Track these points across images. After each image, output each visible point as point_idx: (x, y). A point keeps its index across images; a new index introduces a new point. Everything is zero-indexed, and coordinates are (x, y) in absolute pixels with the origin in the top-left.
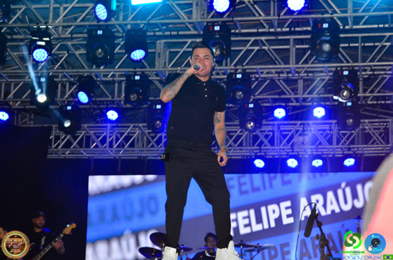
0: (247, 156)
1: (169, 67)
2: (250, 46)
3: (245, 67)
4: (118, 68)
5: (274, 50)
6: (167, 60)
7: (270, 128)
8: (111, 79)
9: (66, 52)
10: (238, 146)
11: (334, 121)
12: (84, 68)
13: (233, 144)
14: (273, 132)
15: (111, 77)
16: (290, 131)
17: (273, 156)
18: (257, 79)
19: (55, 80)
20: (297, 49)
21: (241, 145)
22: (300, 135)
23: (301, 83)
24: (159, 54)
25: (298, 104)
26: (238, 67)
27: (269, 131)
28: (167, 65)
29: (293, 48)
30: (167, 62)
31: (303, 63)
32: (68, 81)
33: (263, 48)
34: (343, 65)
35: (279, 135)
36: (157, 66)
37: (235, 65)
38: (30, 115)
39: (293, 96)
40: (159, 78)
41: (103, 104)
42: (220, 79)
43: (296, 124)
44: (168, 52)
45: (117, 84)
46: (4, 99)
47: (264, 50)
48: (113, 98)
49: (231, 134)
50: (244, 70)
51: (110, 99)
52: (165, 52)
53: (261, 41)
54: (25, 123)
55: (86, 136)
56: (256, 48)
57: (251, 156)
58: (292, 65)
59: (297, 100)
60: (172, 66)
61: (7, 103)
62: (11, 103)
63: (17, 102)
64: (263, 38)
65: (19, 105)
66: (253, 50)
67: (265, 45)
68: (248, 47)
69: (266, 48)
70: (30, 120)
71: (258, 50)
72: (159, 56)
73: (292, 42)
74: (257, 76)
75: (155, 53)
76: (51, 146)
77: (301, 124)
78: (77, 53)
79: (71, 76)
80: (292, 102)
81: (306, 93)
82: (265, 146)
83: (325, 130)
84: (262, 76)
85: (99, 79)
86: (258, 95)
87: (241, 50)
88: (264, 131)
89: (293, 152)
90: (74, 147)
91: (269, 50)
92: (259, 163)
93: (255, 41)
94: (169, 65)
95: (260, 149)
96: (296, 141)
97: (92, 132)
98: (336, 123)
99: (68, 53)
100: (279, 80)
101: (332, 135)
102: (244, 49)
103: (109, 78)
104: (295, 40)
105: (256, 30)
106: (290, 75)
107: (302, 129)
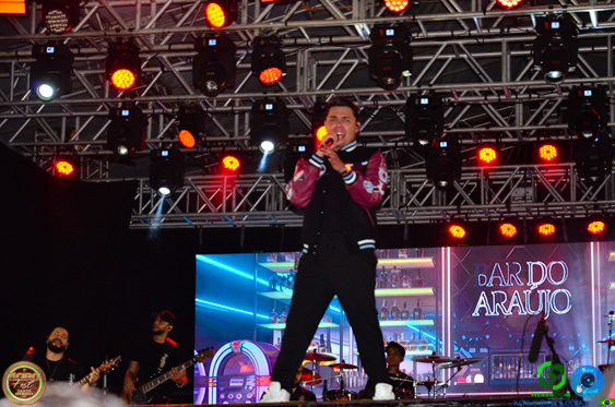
0: (438, 220)
1: (318, 90)
2: (441, 53)
3: (434, 87)
4: (239, 92)
5: (476, 58)
6: (314, 78)
7: (473, 176)
8: (230, 108)
9: (159, 69)
10: (424, 205)
11: (572, 165)
12: (188, 93)
13: (417, 202)
14: (478, 181)
15: (229, 105)
16: (505, 179)
17: (479, 218)
18: (451, 104)
19: (144, 111)
20: (512, 57)
21: (428, 203)
22: (519, 186)
23: (519, 109)
24: (302, 69)
25: (516, 140)
26: (422, 87)
27: (471, 181)
28: (314, 85)
29: (506, 57)
30: (314, 82)
31: (522, 80)
32: (163, 113)
33: (461, 56)
34: (583, 80)
35: (488, 187)
36: (299, 89)
37: (419, 85)
38: (104, 163)
39: (508, 128)
40: (302, 106)
41: (217, 146)
42: (396, 106)
43: (513, 170)
44: (314, 66)
45: (237, 117)
46: (66, 141)
47: (463, 59)
48: (231, 136)
49: (414, 186)
50: (432, 91)
51: (228, 138)
52: (310, 66)
53: (458, 45)
54: (97, 176)
55: (191, 194)
56: (451, 57)
57: (444, 220)
58: (505, 83)
59: (514, 133)
60: (322, 88)
61: (71, 148)
62: (76, 147)
63: (85, 145)
64: (460, 42)
65: (88, 150)
66: (446, 60)
67: (463, 52)
68: (438, 55)
69: (465, 56)
70: (104, 170)
71: (453, 60)
72: (302, 74)
73: (504, 46)
74: (452, 99)
75: (295, 67)
76: (138, 211)
77: (521, 169)
78: (176, 69)
79: (168, 105)
80: (507, 136)
81: (528, 123)
82: (466, 203)
83: (559, 177)
84: (460, 99)
85: (210, 109)
86: (455, 127)
87: (428, 61)
88: (465, 181)
89: (509, 212)
90: (173, 212)
91: (469, 59)
92: (457, 232)
93: (448, 46)
94: (317, 85)
95: (459, 209)
96: (514, 194)
97: (200, 188)
98: (574, 167)
99: (163, 69)
100: (486, 105)
101: (569, 185)
102: (433, 59)
103: (226, 107)
104: (509, 43)
105: (449, 33)
106: (503, 97)
107: (522, 176)
